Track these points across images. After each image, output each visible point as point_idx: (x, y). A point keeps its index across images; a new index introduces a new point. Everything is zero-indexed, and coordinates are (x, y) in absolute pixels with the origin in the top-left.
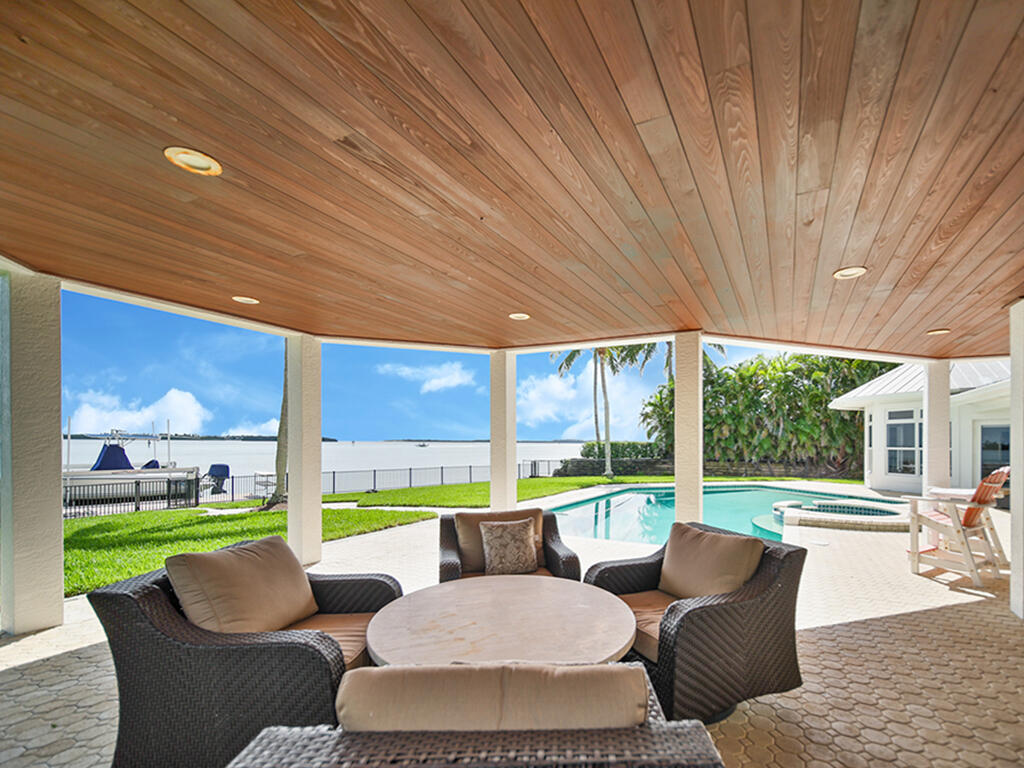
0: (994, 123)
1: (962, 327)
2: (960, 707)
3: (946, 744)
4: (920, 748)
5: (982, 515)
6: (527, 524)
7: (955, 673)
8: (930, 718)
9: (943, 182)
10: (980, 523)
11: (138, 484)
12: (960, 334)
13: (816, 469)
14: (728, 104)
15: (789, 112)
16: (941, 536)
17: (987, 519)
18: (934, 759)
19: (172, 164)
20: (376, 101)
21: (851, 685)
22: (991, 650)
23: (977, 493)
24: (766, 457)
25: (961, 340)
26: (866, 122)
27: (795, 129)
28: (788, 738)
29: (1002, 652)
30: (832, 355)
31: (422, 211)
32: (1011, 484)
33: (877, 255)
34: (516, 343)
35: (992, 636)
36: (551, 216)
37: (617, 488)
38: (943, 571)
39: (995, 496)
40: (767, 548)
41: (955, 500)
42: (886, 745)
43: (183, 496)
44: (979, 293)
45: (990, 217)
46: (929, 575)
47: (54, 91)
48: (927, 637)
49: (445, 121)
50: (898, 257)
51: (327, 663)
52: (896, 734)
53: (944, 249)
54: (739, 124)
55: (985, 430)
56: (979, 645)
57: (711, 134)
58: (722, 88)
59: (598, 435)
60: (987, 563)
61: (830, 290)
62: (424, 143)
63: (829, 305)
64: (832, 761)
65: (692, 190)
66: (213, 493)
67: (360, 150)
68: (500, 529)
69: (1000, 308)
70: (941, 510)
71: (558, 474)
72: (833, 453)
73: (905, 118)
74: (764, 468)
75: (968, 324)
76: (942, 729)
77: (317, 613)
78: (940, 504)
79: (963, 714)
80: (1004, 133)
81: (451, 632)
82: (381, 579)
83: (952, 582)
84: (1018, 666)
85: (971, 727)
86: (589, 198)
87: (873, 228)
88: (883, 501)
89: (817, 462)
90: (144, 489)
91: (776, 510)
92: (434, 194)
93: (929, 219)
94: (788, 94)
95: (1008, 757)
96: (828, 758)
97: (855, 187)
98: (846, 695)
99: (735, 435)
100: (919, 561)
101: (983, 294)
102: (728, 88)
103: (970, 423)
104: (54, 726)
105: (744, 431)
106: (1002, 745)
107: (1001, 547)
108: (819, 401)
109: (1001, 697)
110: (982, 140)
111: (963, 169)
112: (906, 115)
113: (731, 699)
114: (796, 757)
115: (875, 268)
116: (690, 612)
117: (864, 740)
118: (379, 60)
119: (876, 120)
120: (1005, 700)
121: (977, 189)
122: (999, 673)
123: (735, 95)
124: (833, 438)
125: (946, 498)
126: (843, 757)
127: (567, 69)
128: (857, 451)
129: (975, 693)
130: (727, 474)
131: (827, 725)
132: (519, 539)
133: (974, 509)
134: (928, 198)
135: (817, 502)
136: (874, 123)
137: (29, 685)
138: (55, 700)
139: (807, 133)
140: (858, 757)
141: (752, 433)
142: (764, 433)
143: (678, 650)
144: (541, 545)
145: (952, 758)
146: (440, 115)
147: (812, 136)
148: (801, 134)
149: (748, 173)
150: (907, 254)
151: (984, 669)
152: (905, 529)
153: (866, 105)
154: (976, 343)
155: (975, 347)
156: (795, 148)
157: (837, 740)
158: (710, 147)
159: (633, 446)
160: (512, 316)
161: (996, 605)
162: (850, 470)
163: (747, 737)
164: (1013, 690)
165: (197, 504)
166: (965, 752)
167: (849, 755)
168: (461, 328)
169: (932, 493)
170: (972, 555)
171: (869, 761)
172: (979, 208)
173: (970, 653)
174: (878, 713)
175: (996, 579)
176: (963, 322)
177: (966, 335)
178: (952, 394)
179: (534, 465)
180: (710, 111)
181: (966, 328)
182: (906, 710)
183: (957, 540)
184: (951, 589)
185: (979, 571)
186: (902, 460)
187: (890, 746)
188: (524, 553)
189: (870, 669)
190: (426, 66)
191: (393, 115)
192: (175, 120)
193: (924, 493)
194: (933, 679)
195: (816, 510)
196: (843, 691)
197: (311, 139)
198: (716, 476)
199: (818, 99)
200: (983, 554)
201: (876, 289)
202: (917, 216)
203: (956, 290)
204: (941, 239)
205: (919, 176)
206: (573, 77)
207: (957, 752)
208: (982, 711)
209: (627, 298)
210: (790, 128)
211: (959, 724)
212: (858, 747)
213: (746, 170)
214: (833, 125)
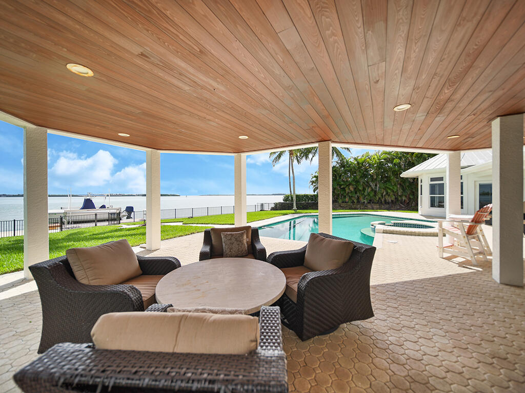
0: (476, 14)
1: (466, 134)
2: (461, 331)
3: (452, 352)
4: (436, 354)
5: (478, 228)
6: (243, 233)
7: (459, 312)
8: (443, 336)
9: (448, 53)
10: (477, 233)
11: (96, 215)
12: (466, 137)
13: (395, 206)
14: (323, 17)
15: (357, 19)
16: (455, 239)
17: (481, 230)
18: (444, 361)
19: (71, 72)
20: (150, 32)
21: (401, 316)
22: (480, 299)
23: (474, 217)
24: (370, 200)
25: (466, 140)
26: (401, 21)
27: (362, 29)
28: (364, 344)
29: (486, 300)
30: (402, 151)
31: (187, 88)
32: (493, 213)
33: (415, 97)
34: (245, 150)
35: (481, 292)
36: (247, 86)
37: (296, 216)
38: (456, 257)
39: (485, 219)
40: (355, 246)
41: (463, 221)
42: (417, 351)
43: (115, 220)
44: (474, 115)
45: (477, 72)
46: (449, 259)
47: (11, 40)
48: (445, 291)
49: (183, 39)
50: (428, 98)
51: (132, 301)
52: (424, 345)
53: (452, 92)
54: (331, 28)
55: (481, 186)
56: (473, 297)
57: (317, 35)
58: (318, 8)
59: (291, 191)
60: (480, 253)
61: (393, 117)
62: (178, 52)
63: (393, 125)
64: (387, 358)
65: (313, 68)
66: (127, 218)
67: (150, 59)
68: (230, 236)
69: (486, 123)
70: (456, 226)
71: (273, 209)
72: (404, 198)
73: (422, 17)
74: (369, 206)
75: (469, 132)
76: (450, 343)
77: (142, 274)
78: (455, 223)
79: (462, 335)
80: (482, 21)
81: (195, 287)
82: (170, 259)
83: (460, 262)
84: (495, 309)
85: (466, 343)
86: (262, 75)
87: (412, 82)
88: (428, 221)
89: (395, 202)
90: (99, 217)
91: (372, 225)
92: (190, 79)
93: (443, 75)
94: (355, 7)
95: (488, 362)
96: (384, 357)
97: (400, 59)
98: (398, 322)
99: (356, 190)
100: (443, 252)
101: (476, 115)
102: (322, 8)
103: (473, 182)
104: (30, 322)
105: (361, 188)
106: (484, 354)
107: (488, 245)
108: (397, 174)
109: (485, 327)
110: (470, 26)
111: (459, 44)
112: (424, 15)
113: (335, 323)
114: (367, 355)
115: (415, 104)
116: (312, 279)
117: (405, 348)
118: (146, 10)
119: (406, 19)
120: (487, 328)
121: (469, 56)
122: (484, 313)
123: (326, 11)
124: (404, 190)
125: (458, 220)
126: (393, 357)
127: (236, 5)
128: (416, 196)
129: (470, 324)
130: (351, 209)
131: (386, 338)
132: (239, 240)
133: (473, 226)
134: (441, 63)
135: (393, 222)
136: (405, 21)
137: (27, 302)
138: (35, 310)
139: (369, 30)
140: (401, 357)
141: (364, 189)
142: (370, 189)
143: (306, 298)
144: (250, 243)
145: (454, 361)
146: (181, 37)
147: (372, 32)
148: (365, 31)
149: (340, 56)
150: (432, 96)
151: (477, 311)
152: (435, 235)
153: (399, 11)
154: (473, 142)
155: (474, 144)
156: (363, 39)
157: (390, 347)
158: (318, 43)
159: (306, 196)
160: (240, 137)
161: (485, 275)
162: (412, 206)
163: (343, 343)
164: (492, 322)
165: (120, 223)
166: (462, 357)
167: (396, 356)
168: (219, 144)
169: (450, 218)
170: (472, 249)
171: (407, 359)
172: (470, 67)
173: (469, 301)
174: (415, 332)
175: (485, 261)
176: (466, 131)
177: (469, 137)
178: (462, 168)
179: (262, 205)
180: (314, 22)
181: (468, 134)
182: (430, 331)
183: (463, 241)
184: (459, 266)
185: (475, 257)
186: (438, 201)
187: (420, 352)
188: (241, 247)
189: (412, 308)
190: (167, 10)
191: (159, 39)
192: (66, 50)
193: (447, 218)
194: (447, 315)
195: (393, 226)
196: (397, 320)
197: (127, 55)
198: (346, 209)
199: (372, 9)
200: (478, 248)
201: (417, 116)
202: (435, 74)
203: (461, 114)
204: (450, 86)
205: (435, 51)
206: (240, 9)
207: (457, 357)
208: (474, 334)
209: (292, 126)
210: (359, 28)
211: (460, 341)
212: (402, 351)
213: (339, 55)
214: (382, 24)
